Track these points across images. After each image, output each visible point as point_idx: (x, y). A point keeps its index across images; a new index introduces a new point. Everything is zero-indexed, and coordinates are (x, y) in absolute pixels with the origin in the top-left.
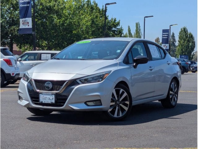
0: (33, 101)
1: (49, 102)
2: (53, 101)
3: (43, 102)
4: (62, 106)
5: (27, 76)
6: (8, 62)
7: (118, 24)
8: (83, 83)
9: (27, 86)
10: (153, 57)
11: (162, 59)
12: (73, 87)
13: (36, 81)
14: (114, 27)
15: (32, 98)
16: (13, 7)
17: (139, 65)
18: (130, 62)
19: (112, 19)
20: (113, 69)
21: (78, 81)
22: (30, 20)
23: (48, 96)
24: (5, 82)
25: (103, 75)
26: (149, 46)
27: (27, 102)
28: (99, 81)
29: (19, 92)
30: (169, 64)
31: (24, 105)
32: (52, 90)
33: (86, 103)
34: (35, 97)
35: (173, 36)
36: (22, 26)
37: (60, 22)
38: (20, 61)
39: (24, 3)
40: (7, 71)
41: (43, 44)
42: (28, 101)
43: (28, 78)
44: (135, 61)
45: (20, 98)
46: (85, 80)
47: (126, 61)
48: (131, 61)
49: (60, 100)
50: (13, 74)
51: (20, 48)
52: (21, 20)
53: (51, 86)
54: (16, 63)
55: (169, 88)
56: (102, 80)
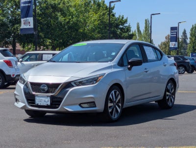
0: (29, 103)
1: (45, 104)
2: (49, 103)
3: (39, 104)
4: (58, 107)
5: (23, 79)
6: (9, 63)
7: (126, 21)
8: (78, 85)
9: (24, 89)
10: (149, 58)
11: (158, 60)
12: (68, 89)
13: (32, 84)
14: (121, 25)
15: (28, 100)
16: (16, 5)
17: (134, 68)
18: (125, 65)
19: (120, 16)
20: (107, 72)
21: (73, 84)
22: (31, 20)
23: (43, 99)
24: (6, 84)
25: (98, 78)
26: (145, 48)
27: (23, 105)
28: (93, 84)
29: (15, 95)
30: (165, 66)
31: (20, 107)
32: (47, 92)
33: (80, 105)
34: (31, 99)
35: (185, 33)
36: (23, 26)
37: (65, 20)
38: (21, 61)
39: (25, 3)
40: (7, 73)
41: (48, 43)
42: (24, 103)
43: (24, 81)
44: (129, 63)
45: (17, 100)
46: (80, 83)
47: (121, 64)
48: (125, 63)
49: (56, 102)
50: (13, 75)
51: (24, 47)
52: (22, 20)
53: (46, 88)
54: (16, 64)
55: (166, 89)
56: (96, 83)
